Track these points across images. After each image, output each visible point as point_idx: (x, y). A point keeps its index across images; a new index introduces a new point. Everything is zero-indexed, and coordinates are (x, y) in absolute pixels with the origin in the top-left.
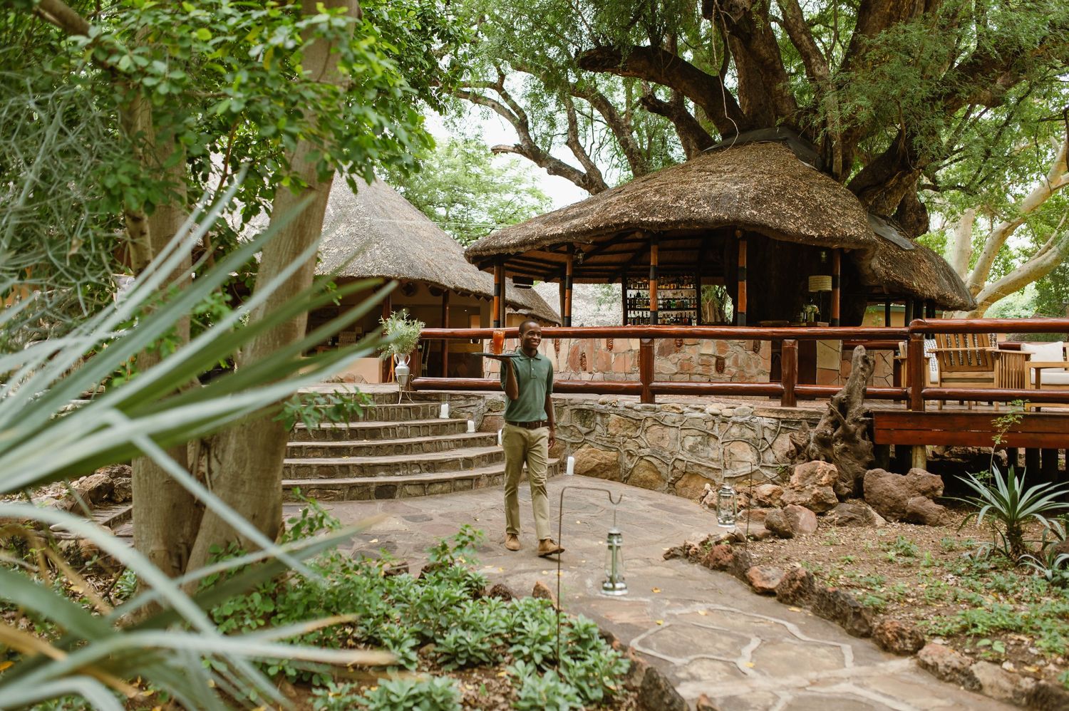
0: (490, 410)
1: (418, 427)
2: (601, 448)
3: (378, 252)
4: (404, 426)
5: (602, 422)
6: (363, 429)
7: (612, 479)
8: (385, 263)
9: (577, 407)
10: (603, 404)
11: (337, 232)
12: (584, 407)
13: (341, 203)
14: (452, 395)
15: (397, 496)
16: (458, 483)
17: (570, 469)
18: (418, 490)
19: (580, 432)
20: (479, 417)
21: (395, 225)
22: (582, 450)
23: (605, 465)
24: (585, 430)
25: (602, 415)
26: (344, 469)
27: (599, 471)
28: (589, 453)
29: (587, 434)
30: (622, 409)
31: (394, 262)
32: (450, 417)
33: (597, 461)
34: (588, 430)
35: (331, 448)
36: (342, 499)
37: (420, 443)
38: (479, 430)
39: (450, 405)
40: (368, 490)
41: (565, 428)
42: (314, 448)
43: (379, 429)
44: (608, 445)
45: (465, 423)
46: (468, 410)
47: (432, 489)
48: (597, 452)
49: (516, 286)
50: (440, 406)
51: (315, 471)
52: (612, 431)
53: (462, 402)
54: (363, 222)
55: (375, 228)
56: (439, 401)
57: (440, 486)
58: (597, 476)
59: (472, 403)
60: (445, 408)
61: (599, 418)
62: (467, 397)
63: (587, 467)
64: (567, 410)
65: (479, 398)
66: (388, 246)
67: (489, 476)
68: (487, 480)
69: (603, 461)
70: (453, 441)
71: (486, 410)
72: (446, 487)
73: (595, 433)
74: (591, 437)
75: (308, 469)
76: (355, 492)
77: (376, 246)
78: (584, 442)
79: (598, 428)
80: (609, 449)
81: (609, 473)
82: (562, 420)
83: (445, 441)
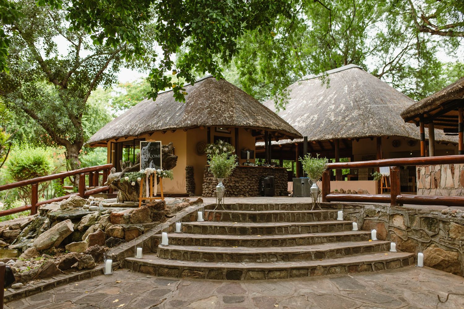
0: (367, 216)
1: (308, 226)
2: (444, 248)
3: (371, 123)
4: (295, 226)
5: (444, 228)
6: (261, 228)
7: (455, 273)
8: (375, 129)
9: (424, 215)
10: (445, 214)
11: (353, 114)
12: (430, 216)
13: (357, 100)
14: (345, 205)
15: (242, 279)
16: (294, 272)
17: (420, 262)
18: (260, 275)
19: (427, 235)
20: (361, 220)
21: (388, 107)
22: (430, 248)
23: (448, 261)
24: (431, 233)
25: (444, 222)
26: (220, 256)
27: (444, 265)
28: (436, 251)
29: (433, 236)
30: (459, 218)
31: (379, 127)
32: (344, 220)
33: (442, 258)
34: (434, 233)
35: (227, 241)
36: (204, 278)
37: (294, 239)
38: (361, 229)
39: (344, 211)
40: (222, 273)
41: (416, 231)
42: (217, 240)
43: (274, 228)
44: (449, 246)
45: (351, 224)
46: (354, 215)
47: (272, 275)
48: (441, 251)
49: (446, 135)
50: (337, 212)
51: (201, 256)
52: (452, 235)
53: (351, 210)
54: (366, 108)
55: (372, 110)
56: (336, 209)
57: (278, 273)
58: (443, 269)
59: (357, 211)
60: (340, 213)
61: (441, 225)
62: (355, 207)
63: (434, 262)
64: (417, 218)
65: (361, 207)
66: (377, 119)
67: (325, 267)
68: (322, 270)
69: (447, 259)
70: (326, 237)
71: (365, 216)
72: (283, 274)
73: (439, 236)
74: (437, 239)
75: (198, 255)
76: (213, 274)
77: (371, 119)
78: (431, 243)
79: (441, 232)
80: (451, 249)
81: (453, 269)
82: (414, 225)
83: (318, 237)
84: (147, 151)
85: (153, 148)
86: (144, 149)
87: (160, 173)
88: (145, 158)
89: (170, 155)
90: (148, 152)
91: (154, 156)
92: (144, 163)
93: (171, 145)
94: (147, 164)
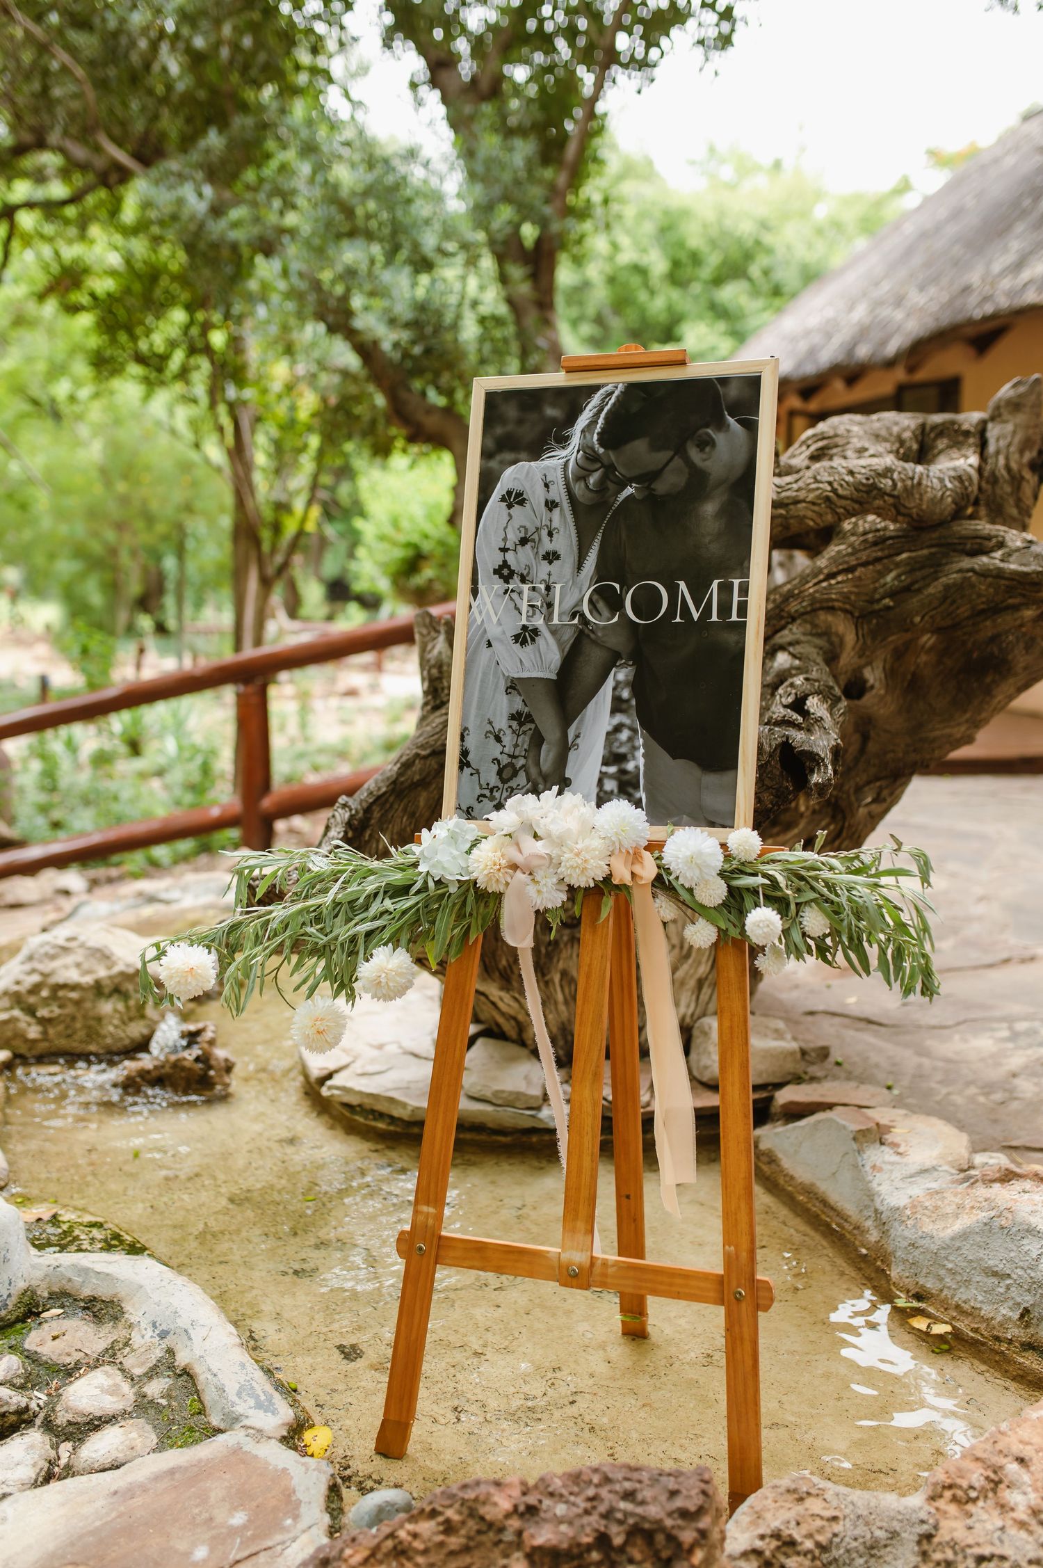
84: (563, 521)
85: (647, 478)
86: (515, 499)
87: (714, 893)
88: (526, 636)
89: (981, 546)
90: (565, 541)
91: (648, 602)
92: (502, 707)
93: (1015, 405)
94: (547, 721)
